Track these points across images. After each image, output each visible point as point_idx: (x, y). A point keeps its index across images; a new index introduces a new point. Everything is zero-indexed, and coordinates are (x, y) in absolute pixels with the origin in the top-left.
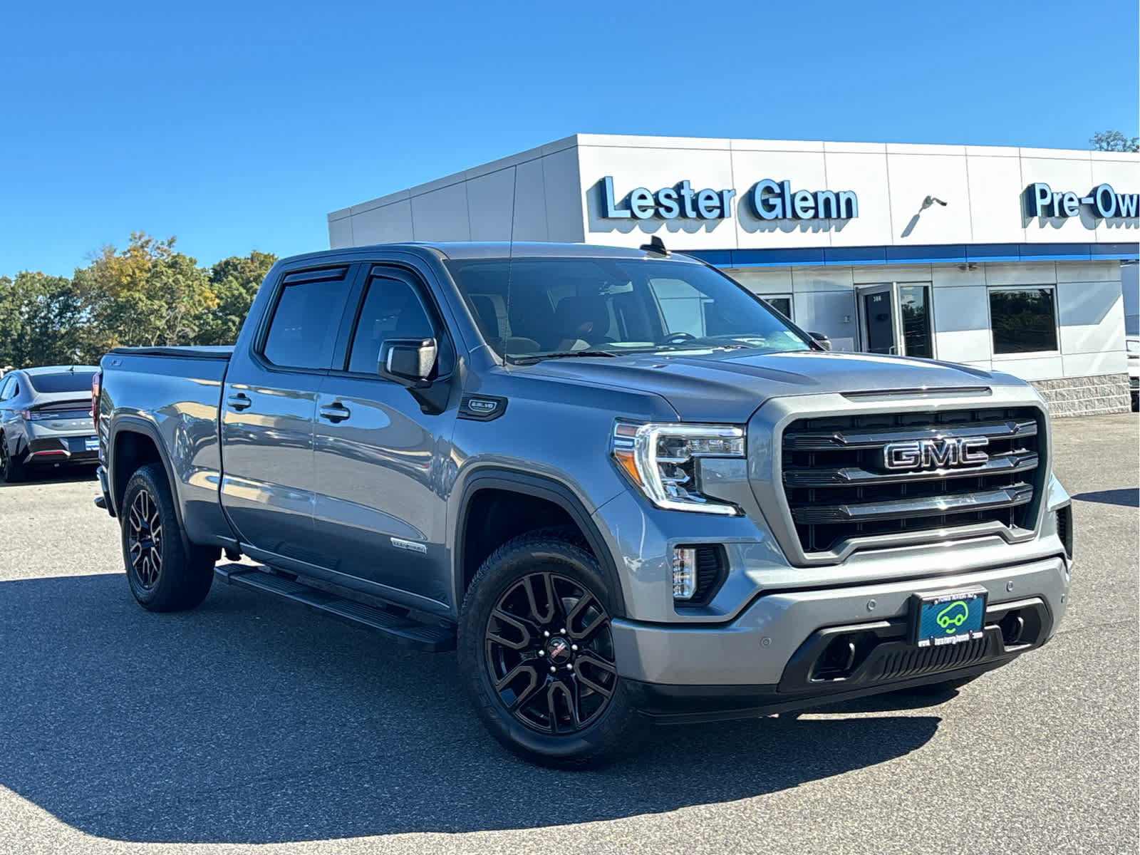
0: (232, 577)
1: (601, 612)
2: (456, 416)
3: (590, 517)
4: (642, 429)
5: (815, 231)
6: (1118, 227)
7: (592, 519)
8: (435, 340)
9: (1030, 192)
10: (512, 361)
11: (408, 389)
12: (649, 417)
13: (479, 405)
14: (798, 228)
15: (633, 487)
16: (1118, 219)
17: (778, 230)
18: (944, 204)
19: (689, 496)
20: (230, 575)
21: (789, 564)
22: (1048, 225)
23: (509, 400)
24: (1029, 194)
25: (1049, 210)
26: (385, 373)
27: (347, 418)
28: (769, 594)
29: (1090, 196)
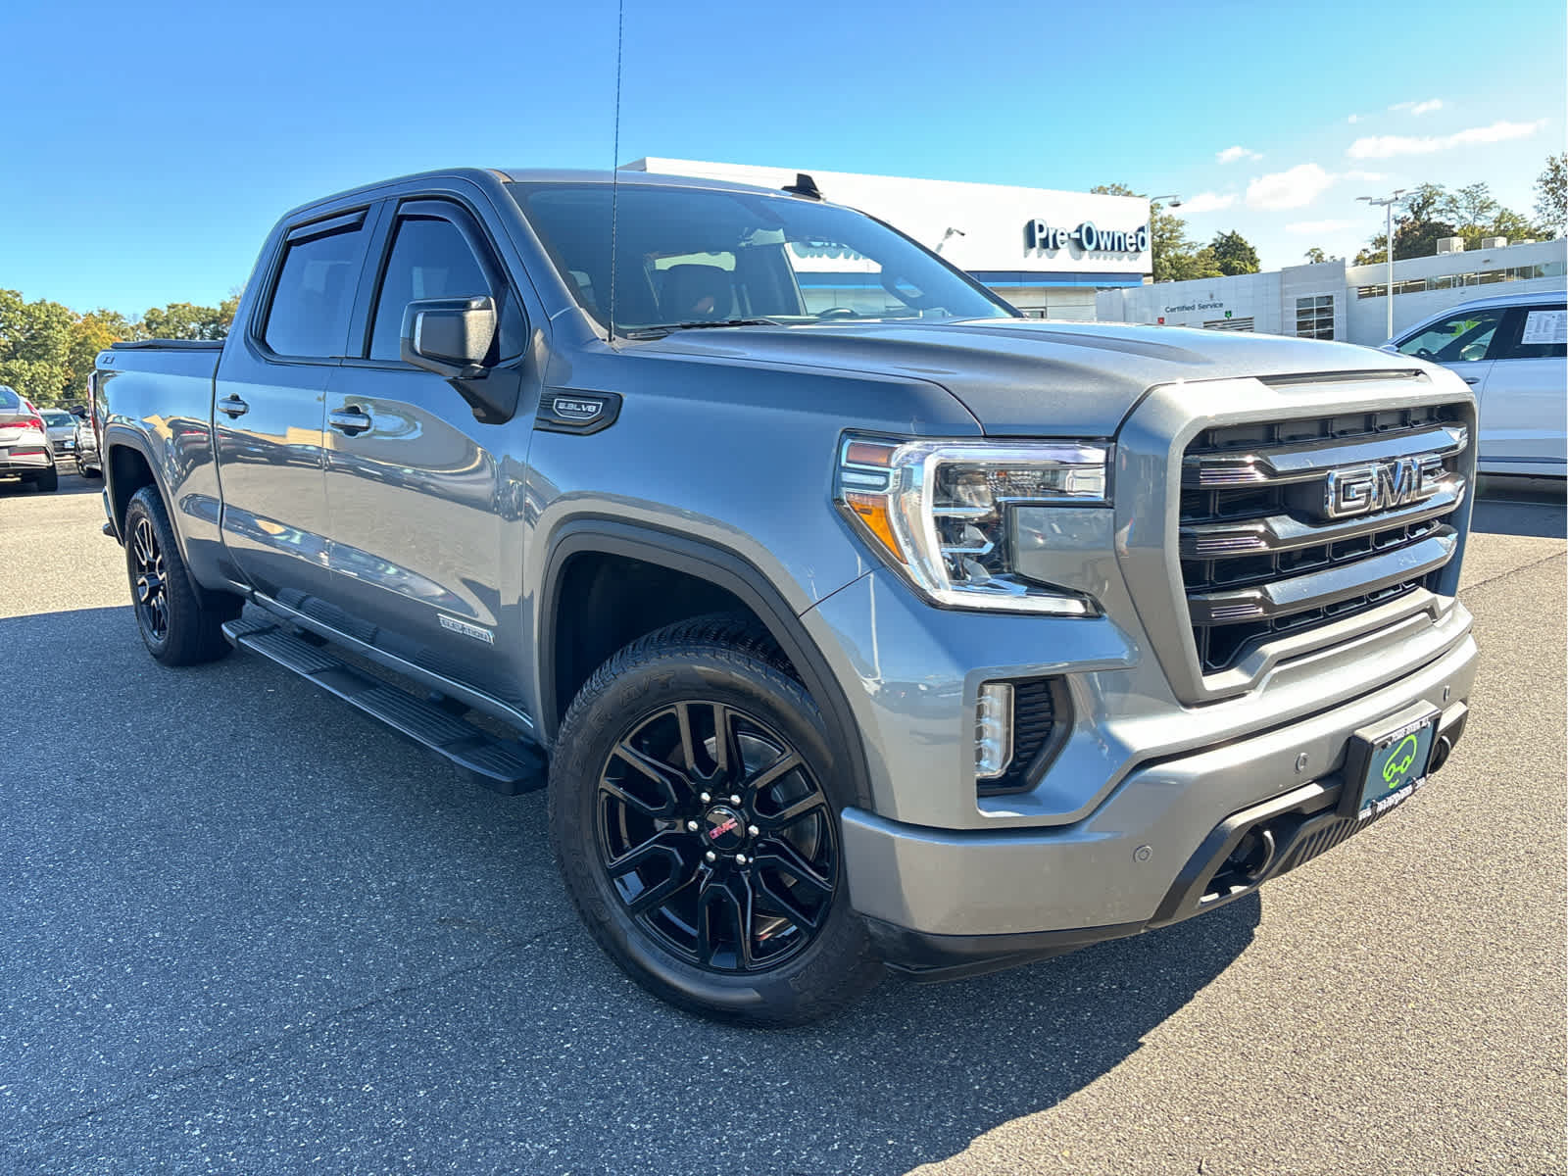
0: (241, 640)
1: (814, 789)
2: (533, 427)
3: (798, 619)
4: (903, 450)
5: (856, 259)
6: (1098, 258)
7: (801, 624)
8: (492, 300)
9: (1030, 226)
10: (623, 334)
11: (450, 382)
12: (912, 428)
13: (572, 407)
14: (842, 255)
15: (886, 566)
16: (1097, 252)
17: (825, 256)
18: (963, 234)
19: (992, 581)
20: (238, 637)
21: (1177, 703)
22: (1044, 255)
23: (625, 398)
24: (1030, 228)
25: (1045, 243)
26: (415, 357)
27: (366, 429)
28: (1153, 766)
29: (1077, 231)
